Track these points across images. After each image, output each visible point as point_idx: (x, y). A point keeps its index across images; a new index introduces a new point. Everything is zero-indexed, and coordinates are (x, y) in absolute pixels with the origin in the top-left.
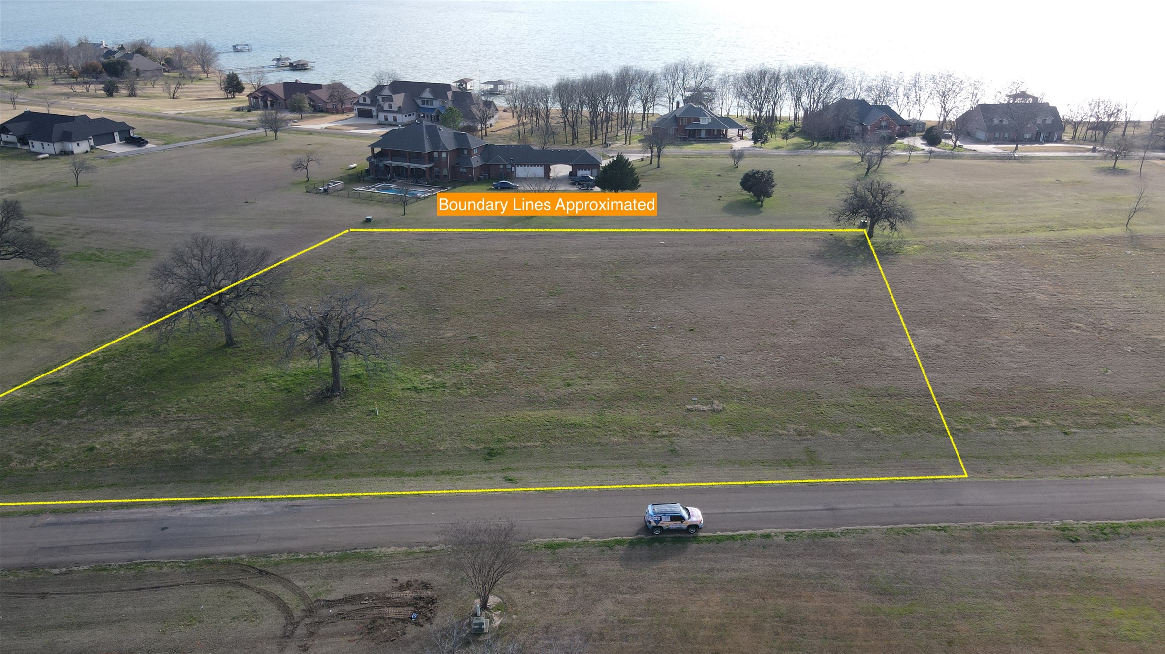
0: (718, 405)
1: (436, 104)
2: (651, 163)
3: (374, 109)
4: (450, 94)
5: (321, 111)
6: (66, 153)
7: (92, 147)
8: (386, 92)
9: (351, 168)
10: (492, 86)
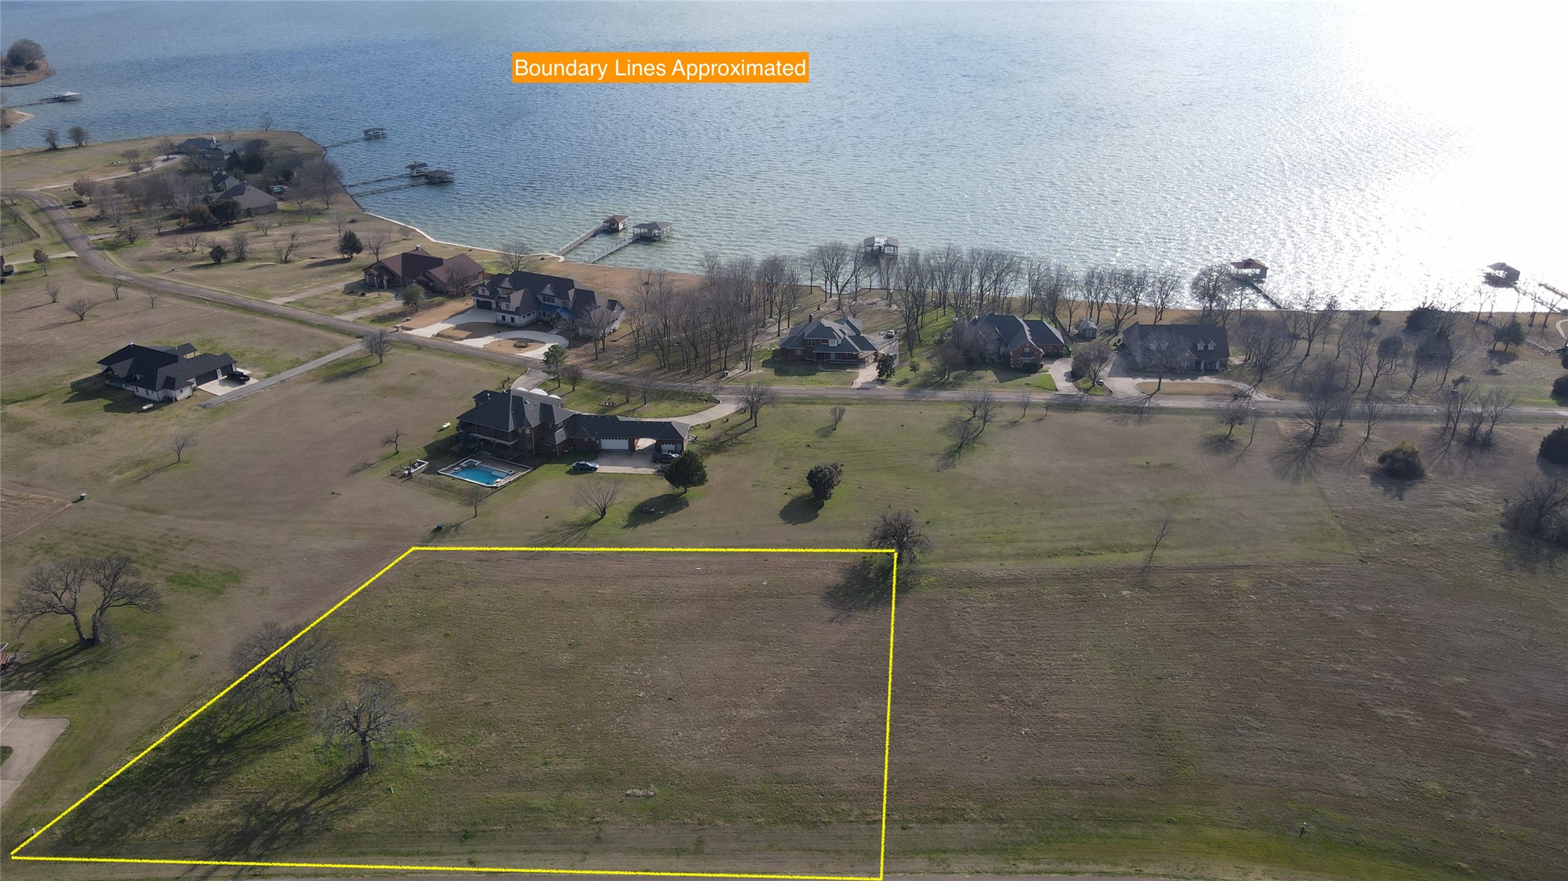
0: (652, 790)
2: (751, 417)
4: (571, 293)
6: (169, 400)
7: (194, 390)
8: (506, 284)
9: (443, 430)
10: (646, 230)
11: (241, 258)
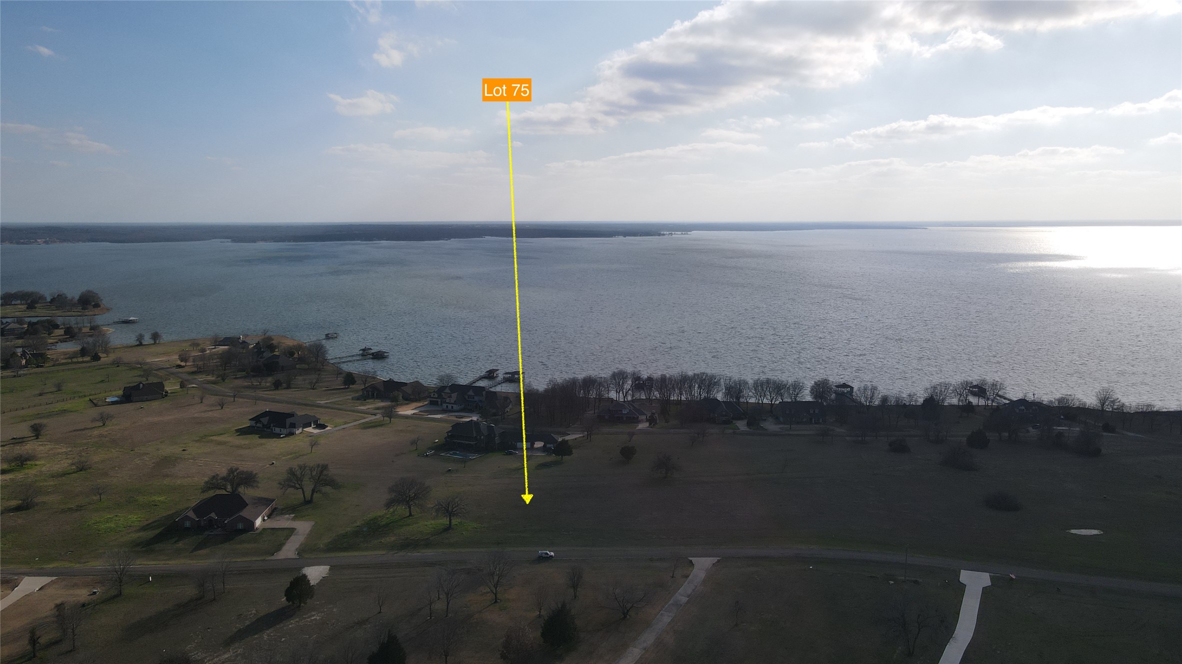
0: (571, 533)
1: (476, 398)
2: (588, 438)
3: (439, 400)
4: (484, 393)
5: (406, 399)
6: (292, 434)
7: (303, 430)
8: (447, 391)
9: (436, 442)
10: (510, 375)
11: (288, 387)
